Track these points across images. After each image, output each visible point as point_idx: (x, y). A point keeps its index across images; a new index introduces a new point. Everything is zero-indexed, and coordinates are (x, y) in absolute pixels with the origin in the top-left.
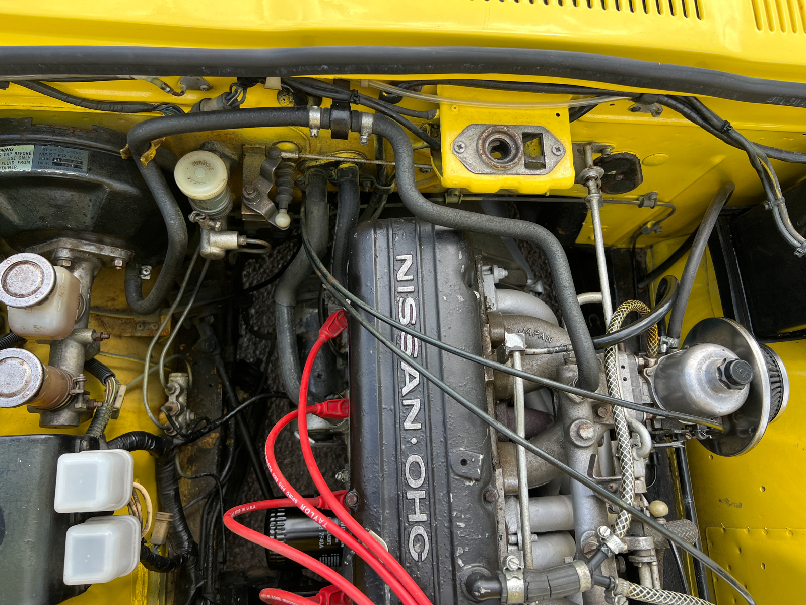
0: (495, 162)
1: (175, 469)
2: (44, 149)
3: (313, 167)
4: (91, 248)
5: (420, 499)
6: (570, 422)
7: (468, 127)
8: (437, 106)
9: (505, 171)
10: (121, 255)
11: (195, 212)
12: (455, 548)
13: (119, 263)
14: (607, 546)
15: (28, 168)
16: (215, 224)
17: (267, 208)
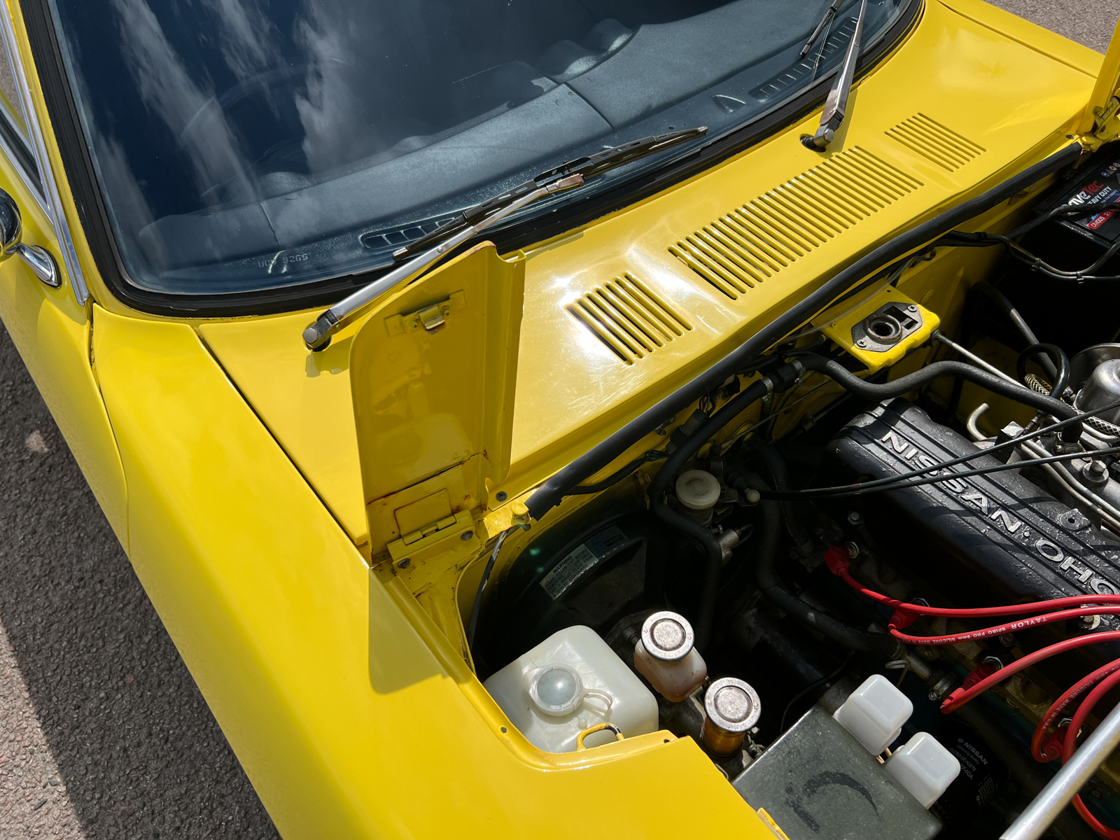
2: (591, 542)
5: (1072, 564)
6: (1080, 475)
7: (852, 330)
9: (899, 338)
15: (595, 561)
16: (719, 530)
17: (736, 495)
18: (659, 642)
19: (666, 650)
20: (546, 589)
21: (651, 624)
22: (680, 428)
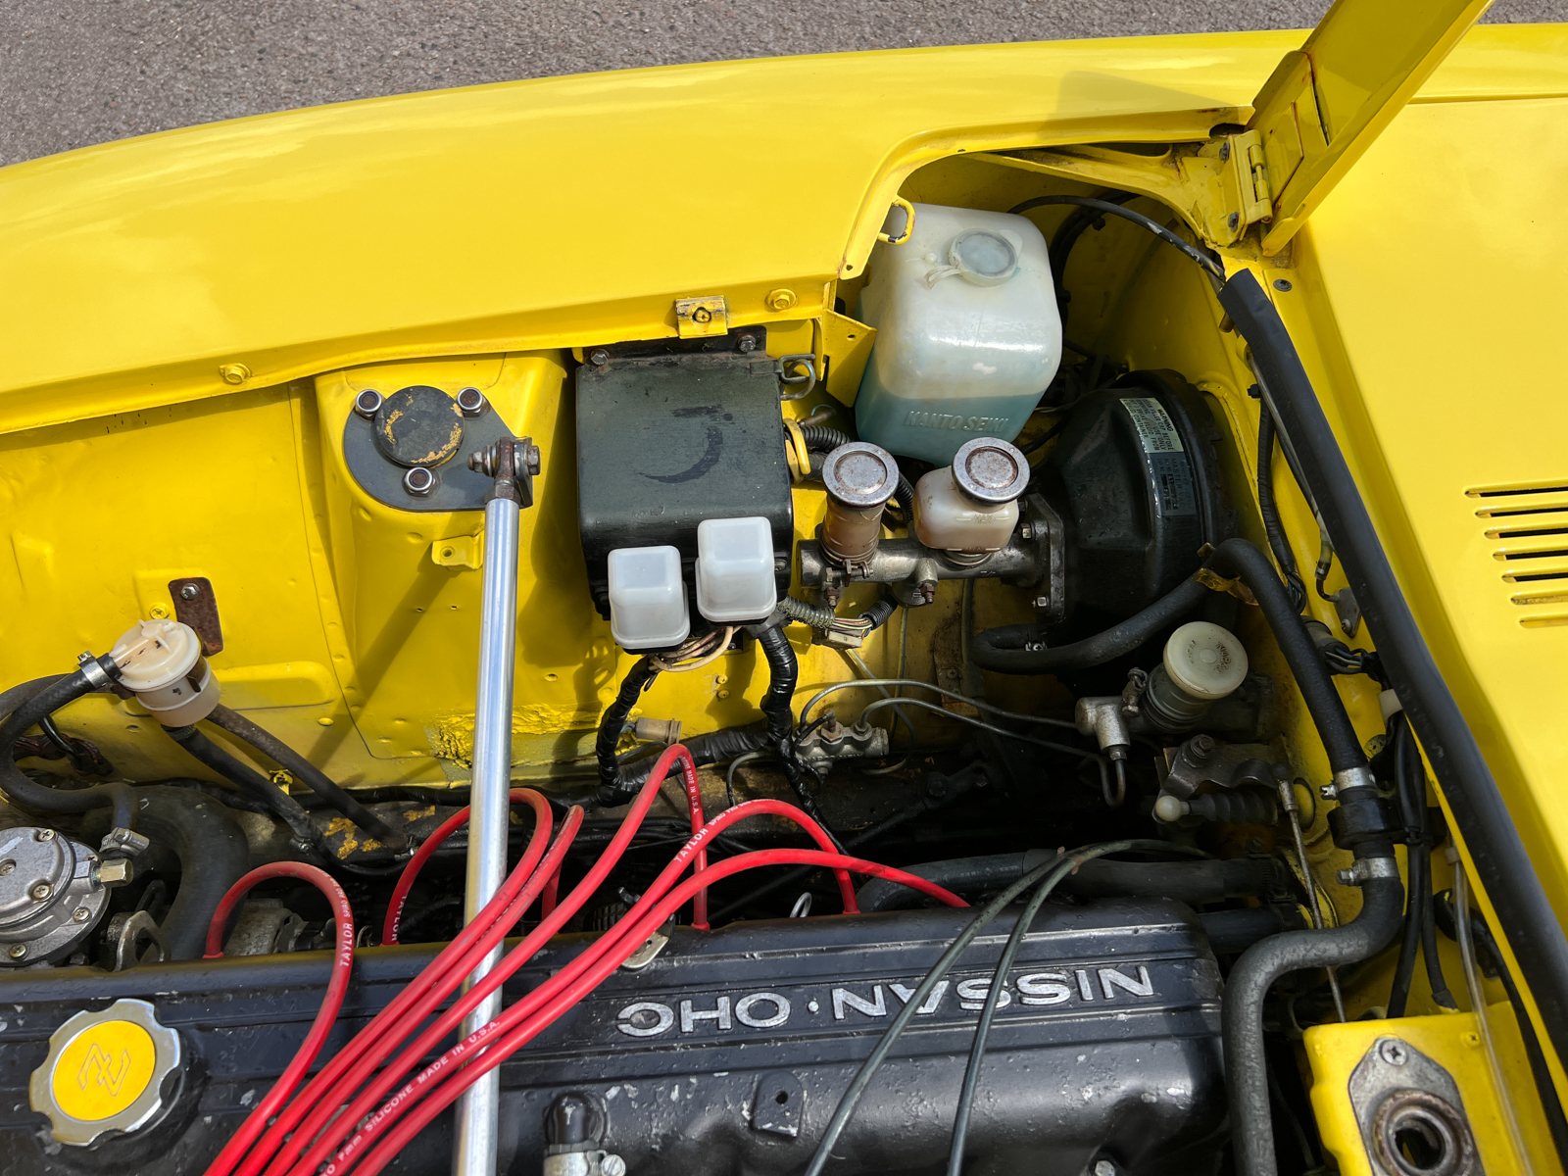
1: (742, 753)
2: (1182, 463)
3: (1286, 863)
4: (1055, 560)
5: (718, 1019)
7: (1443, 1069)
9: (1376, 1154)
10: (1055, 602)
11: (1145, 674)
12: (635, 1082)
13: (1042, 602)
15: (1148, 450)
16: (1132, 705)
17: (1183, 781)
18: (986, 453)
19: (973, 453)
20: (1141, 399)
21: (1018, 463)
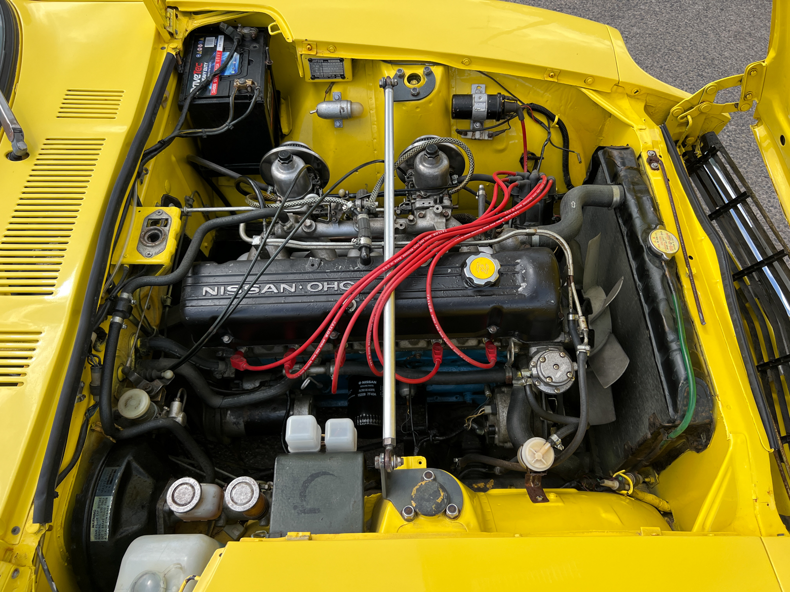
0: (161, 239)
2: (99, 490)
5: (327, 285)
6: (304, 233)
7: (138, 251)
8: (122, 265)
9: (166, 235)
14: (351, 208)
15: (111, 499)
16: (166, 409)
18: (183, 503)
19: (189, 503)
20: (98, 540)
21: (171, 498)
22: (92, 385)
